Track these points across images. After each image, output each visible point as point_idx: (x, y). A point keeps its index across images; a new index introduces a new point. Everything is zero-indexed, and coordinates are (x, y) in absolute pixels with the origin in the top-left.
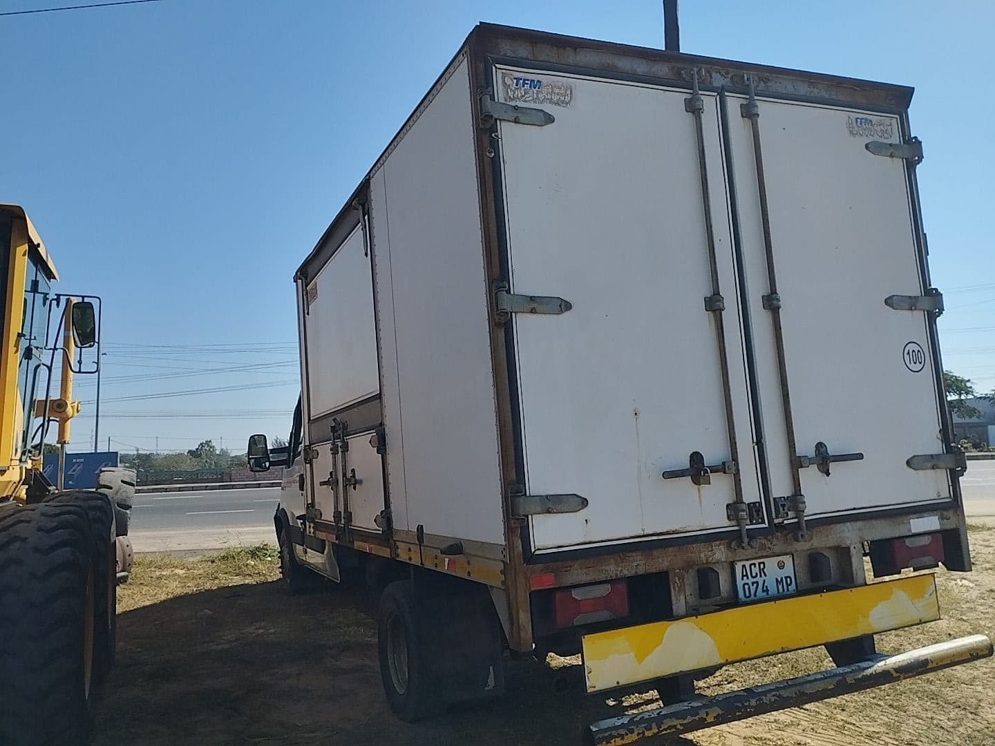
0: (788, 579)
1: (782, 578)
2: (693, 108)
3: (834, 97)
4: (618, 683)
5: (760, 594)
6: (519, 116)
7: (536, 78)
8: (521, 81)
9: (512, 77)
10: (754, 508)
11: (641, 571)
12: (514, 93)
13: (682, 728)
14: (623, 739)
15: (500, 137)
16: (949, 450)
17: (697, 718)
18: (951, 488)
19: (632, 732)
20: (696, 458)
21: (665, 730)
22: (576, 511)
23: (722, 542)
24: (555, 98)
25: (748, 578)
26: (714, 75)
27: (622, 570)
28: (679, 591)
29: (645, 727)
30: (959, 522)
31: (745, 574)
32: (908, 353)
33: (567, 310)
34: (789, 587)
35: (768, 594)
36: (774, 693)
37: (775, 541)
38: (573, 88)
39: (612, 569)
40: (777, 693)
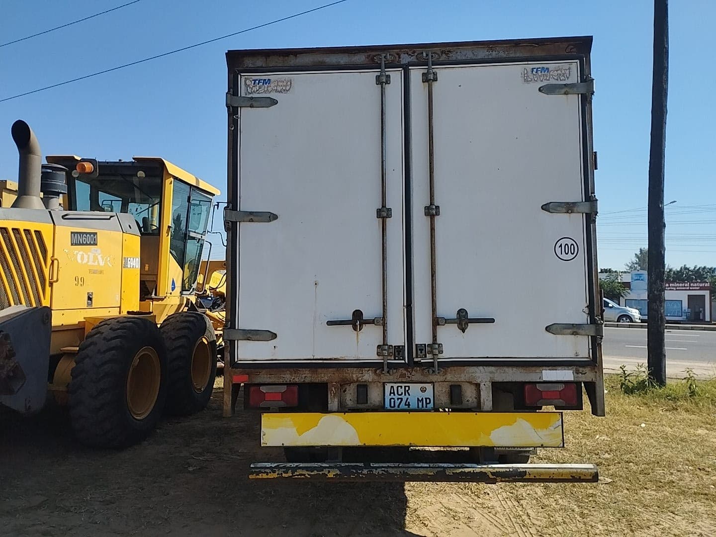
0: (428, 400)
1: (422, 399)
2: (382, 81)
3: (512, 55)
4: (283, 444)
5: (403, 406)
6: (253, 103)
7: (267, 78)
8: (257, 82)
9: (251, 80)
10: (399, 350)
11: (308, 380)
12: (252, 89)
13: (309, 477)
14: (267, 475)
15: (239, 117)
16: (593, 321)
17: (321, 473)
18: (591, 350)
19: (274, 472)
20: (358, 314)
21: (298, 475)
22: (268, 341)
23: (371, 369)
24: (279, 89)
25: (394, 395)
26: (402, 56)
27: (294, 379)
28: (334, 396)
29: (284, 471)
30: (596, 378)
31: (392, 391)
32: (561, 246)
33: (274, 220)
34: (428, 405)
35: (409, 407)
36: (383, 469)
37: (414, 373)
38: (292, 80)
39: (288, 377)
40: (386, 470)
